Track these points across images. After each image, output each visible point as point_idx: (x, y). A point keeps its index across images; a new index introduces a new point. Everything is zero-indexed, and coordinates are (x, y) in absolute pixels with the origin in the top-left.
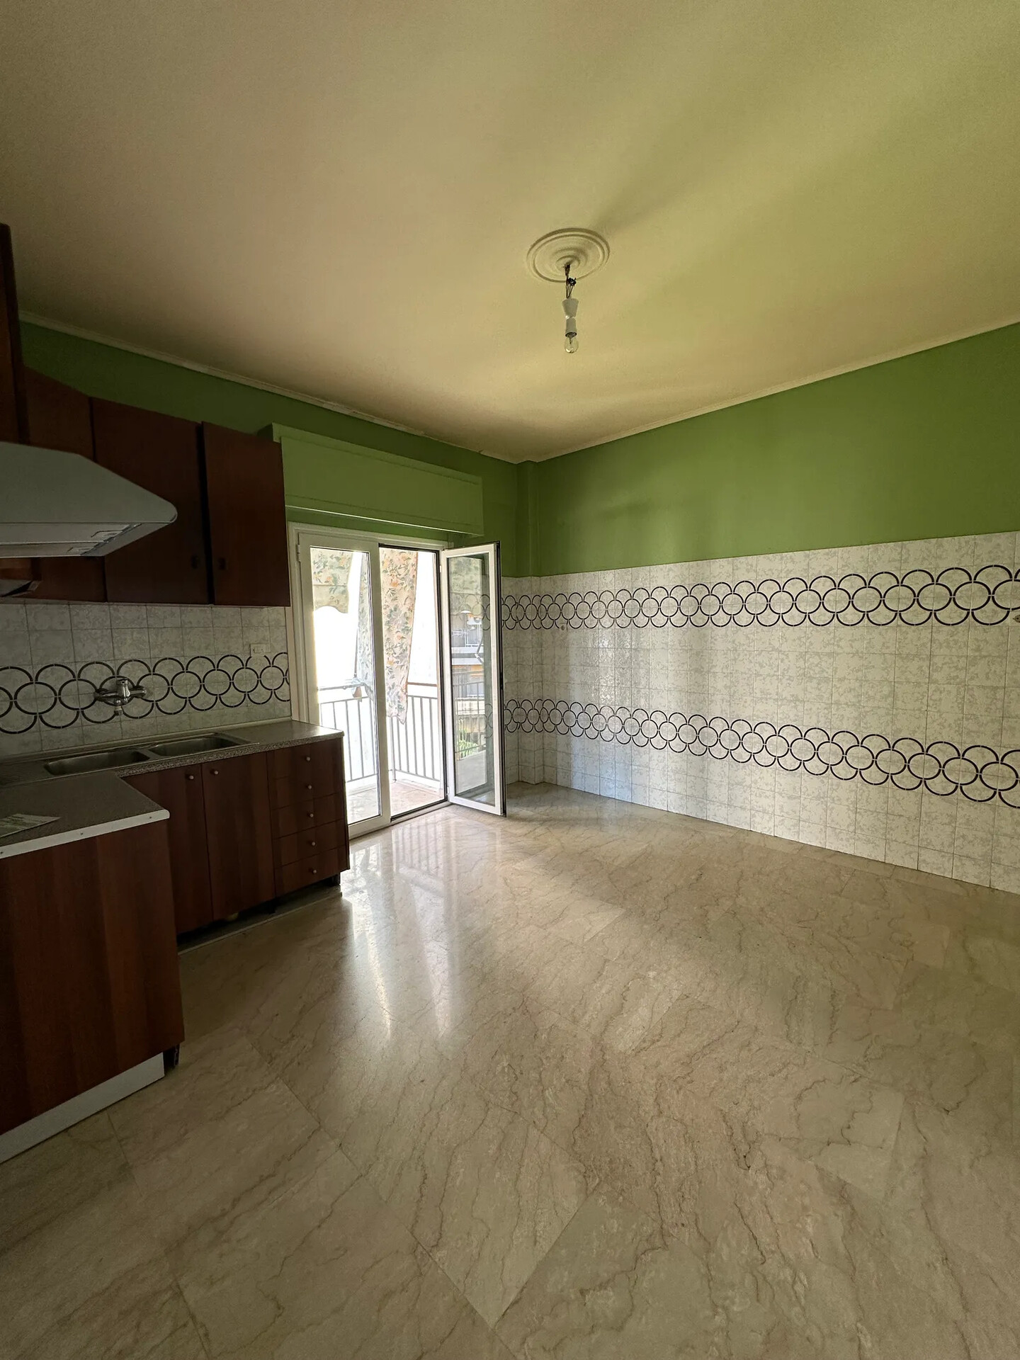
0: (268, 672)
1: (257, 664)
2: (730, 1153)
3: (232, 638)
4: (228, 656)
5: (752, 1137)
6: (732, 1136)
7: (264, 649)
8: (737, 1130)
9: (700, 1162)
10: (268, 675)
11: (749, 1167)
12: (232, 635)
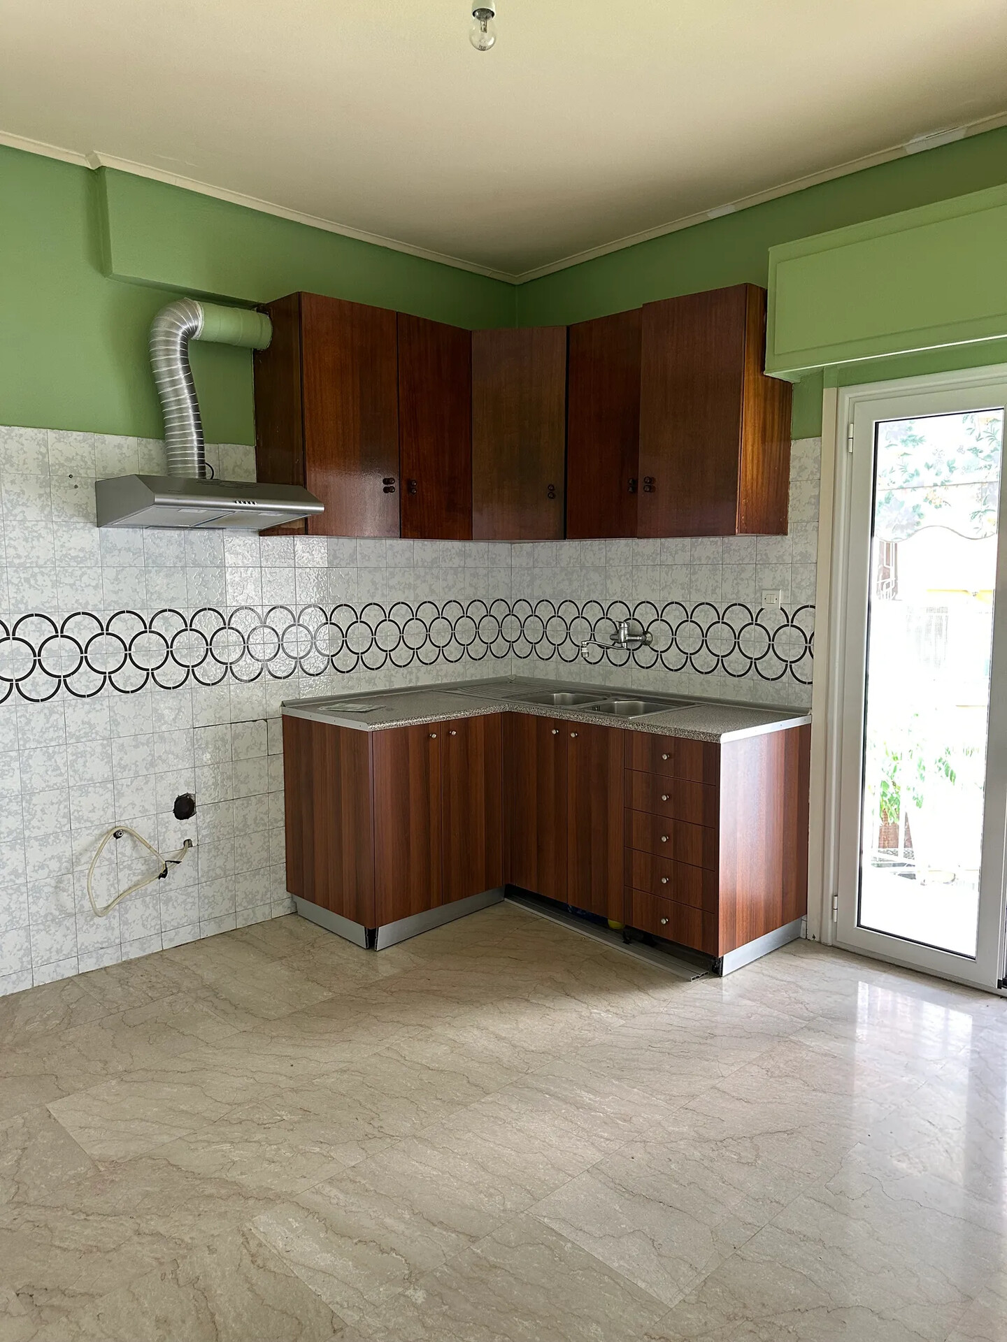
0: (785, 633)
1: (770, 619)
2: (47, 1284)
3: (742, 579)
4: (735, 605)
5: (46, 1314)
6: (63, 1293)
7: (780, 598)
8: (67, 1303)
9: (58, 1251)
10: (784, 637)
11: (18, 1295)
12: (743, 576)
